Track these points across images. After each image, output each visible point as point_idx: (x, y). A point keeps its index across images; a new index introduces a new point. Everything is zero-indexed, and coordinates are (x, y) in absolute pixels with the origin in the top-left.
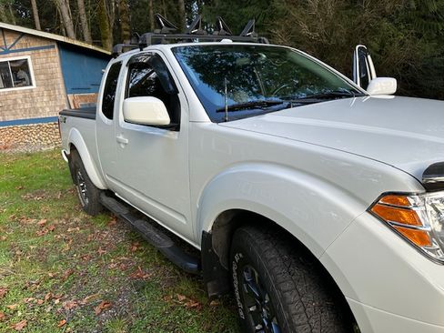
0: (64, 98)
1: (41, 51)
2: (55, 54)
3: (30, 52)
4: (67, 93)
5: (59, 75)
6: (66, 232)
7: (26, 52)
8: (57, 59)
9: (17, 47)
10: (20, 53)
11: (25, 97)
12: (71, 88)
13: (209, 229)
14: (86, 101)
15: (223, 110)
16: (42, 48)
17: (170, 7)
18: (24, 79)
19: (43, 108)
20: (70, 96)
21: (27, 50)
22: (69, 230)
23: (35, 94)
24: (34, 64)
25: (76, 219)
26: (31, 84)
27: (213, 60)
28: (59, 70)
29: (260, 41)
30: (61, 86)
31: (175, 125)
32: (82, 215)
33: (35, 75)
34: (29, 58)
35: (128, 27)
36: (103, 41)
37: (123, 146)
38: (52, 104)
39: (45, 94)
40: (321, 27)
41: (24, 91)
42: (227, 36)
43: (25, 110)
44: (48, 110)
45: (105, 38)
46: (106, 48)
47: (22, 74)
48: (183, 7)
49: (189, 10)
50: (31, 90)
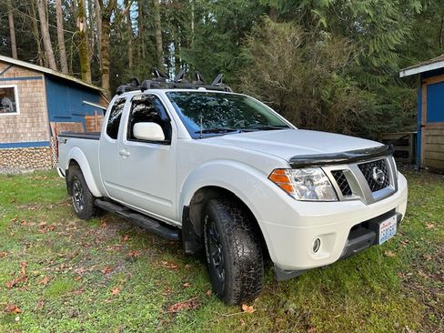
0: (46, 125)
1: (28, 81)
2: (42, 84)
3: (17, 82)
4: (50, 120)
5: (44, 103)
6: (64, 230)
7: (13, 81)
8: (44, 89)
9: (5, 76)
10: (7, 82)
11: (8, 122)
12: (54, 116)
13: (188, 204)
14: (67, 129)
15: (199, 132)
16: (29, 78)
17: (148, 46)
18: (8, 106)
19: (25, 134)
20: (52, 124)
21: (15, 79)
22: (68, 229)
23: (18, 120)
24: (20, 92)
25: (71, 223)
26: (15, 111)
27: (190, 101)
28: (44, 99)
29: (226, 90)
30: (45, 114)
31: (168, 141)
32: (77, 220)
33: (21, 102)
34: (16, 87)
35: (108, 63)
36: (83, 74)
37: (125, 157)
38: (34, 130)
39: (29, 120)
40: (281, 76)
41: (8, 117)
42: (202, 85)
43: (7, 134)
44: (29, 135)
45: (85, 72)
46: (85, 81)
47: (6, 101)
48: (160, 47)
49: (166, 50)
50: (15, 116)
